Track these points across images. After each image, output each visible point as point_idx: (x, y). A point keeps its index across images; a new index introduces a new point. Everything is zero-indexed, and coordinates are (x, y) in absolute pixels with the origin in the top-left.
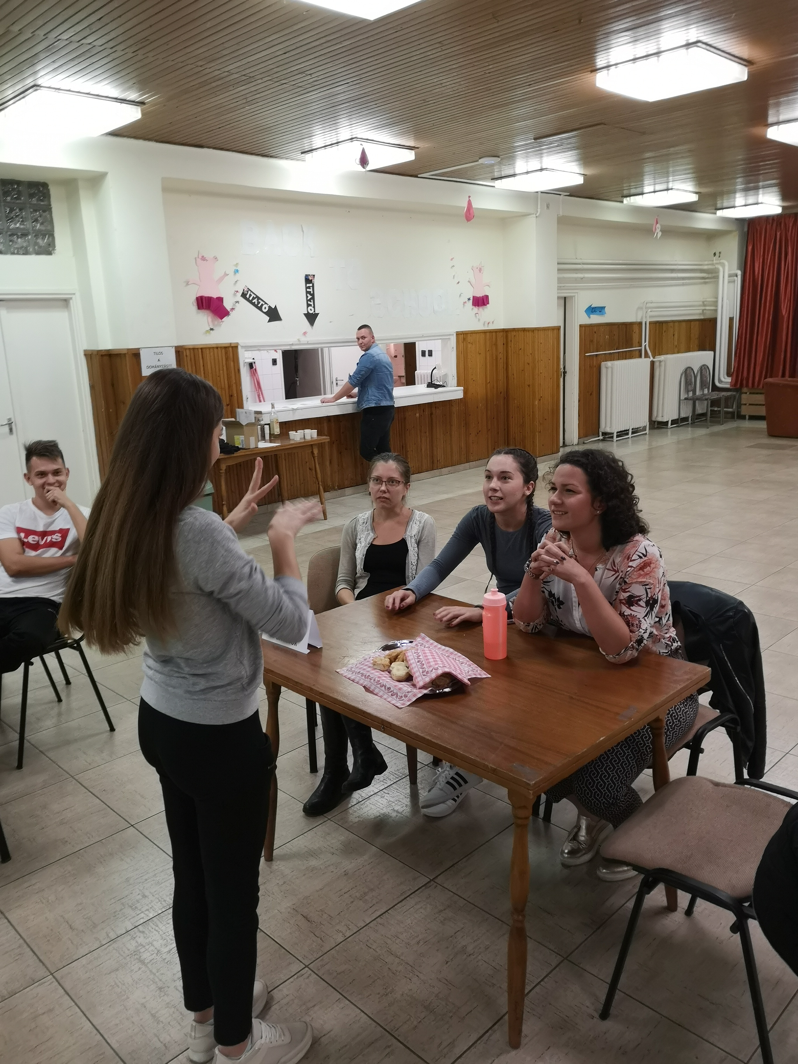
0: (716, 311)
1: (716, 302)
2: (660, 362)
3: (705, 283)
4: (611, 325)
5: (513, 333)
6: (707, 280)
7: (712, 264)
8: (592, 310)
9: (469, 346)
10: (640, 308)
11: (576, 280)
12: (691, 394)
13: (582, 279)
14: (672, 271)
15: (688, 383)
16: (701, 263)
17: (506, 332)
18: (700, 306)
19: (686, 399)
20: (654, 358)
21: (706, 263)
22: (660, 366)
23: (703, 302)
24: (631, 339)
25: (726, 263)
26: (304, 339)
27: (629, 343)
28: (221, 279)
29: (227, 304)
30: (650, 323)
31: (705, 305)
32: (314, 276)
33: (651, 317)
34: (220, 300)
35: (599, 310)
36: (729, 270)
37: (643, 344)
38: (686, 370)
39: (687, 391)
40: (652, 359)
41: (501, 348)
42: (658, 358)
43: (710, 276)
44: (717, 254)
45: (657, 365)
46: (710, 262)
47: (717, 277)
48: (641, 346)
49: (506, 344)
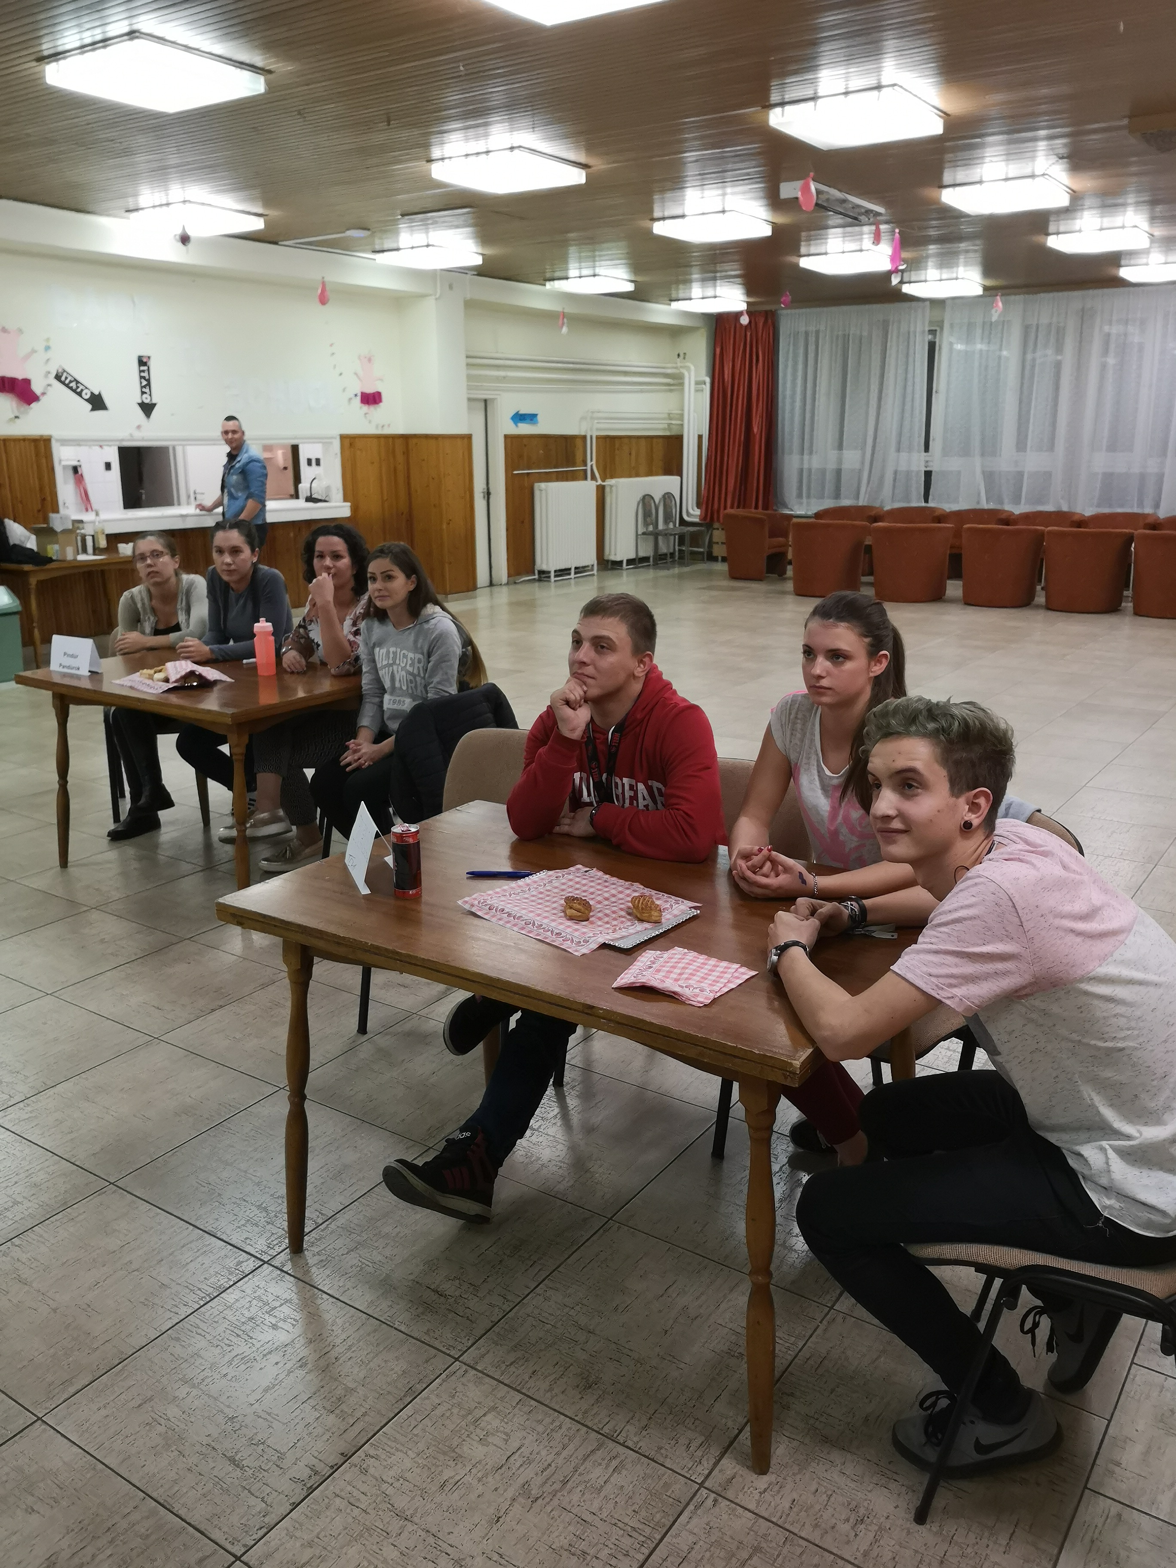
0: (682, 425)
1: (682, 415)
2: (611, 486)
3: (671, 391)
4: (546, 439)
5: (414, 441)
6: (672, 388)
7: (676, 368)
8: (519, 418)
9: (358, 452)
10: (583, 418)
11: (498, 379)
12: (651, 528)
13: (504, 377)
14: (626, 373)
15: (647, 514)
16: (664, 365)
17: (406, 438)
18: (663, 419)
19: (644, 534)
20: (603, 481)
21: (669, 365)
22: (611, 492)
23: (669, 414)
24: (574, 456)
25: (692, 368)
26: (137, 434)
27: (570, 460)
28: (27, 357)
29: (37, 387)
30: (598, 438)
31: (671, 419)
32: (149, 357)
33: (598, 429)
34: (27, 382)
35: (531, 418)
36: (696, 377)
37: (589, 464)
38: (644, 497)
39: (646, 524)
40: (600, 482)
41: (400, 458)
42: (609, 482)
43: (675, 382)
44: (682, 355)
45: (607, 490)
46: (674, 365)
47: (682, 384)
48: (586, 465)
49: (407, 453)
